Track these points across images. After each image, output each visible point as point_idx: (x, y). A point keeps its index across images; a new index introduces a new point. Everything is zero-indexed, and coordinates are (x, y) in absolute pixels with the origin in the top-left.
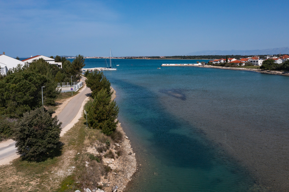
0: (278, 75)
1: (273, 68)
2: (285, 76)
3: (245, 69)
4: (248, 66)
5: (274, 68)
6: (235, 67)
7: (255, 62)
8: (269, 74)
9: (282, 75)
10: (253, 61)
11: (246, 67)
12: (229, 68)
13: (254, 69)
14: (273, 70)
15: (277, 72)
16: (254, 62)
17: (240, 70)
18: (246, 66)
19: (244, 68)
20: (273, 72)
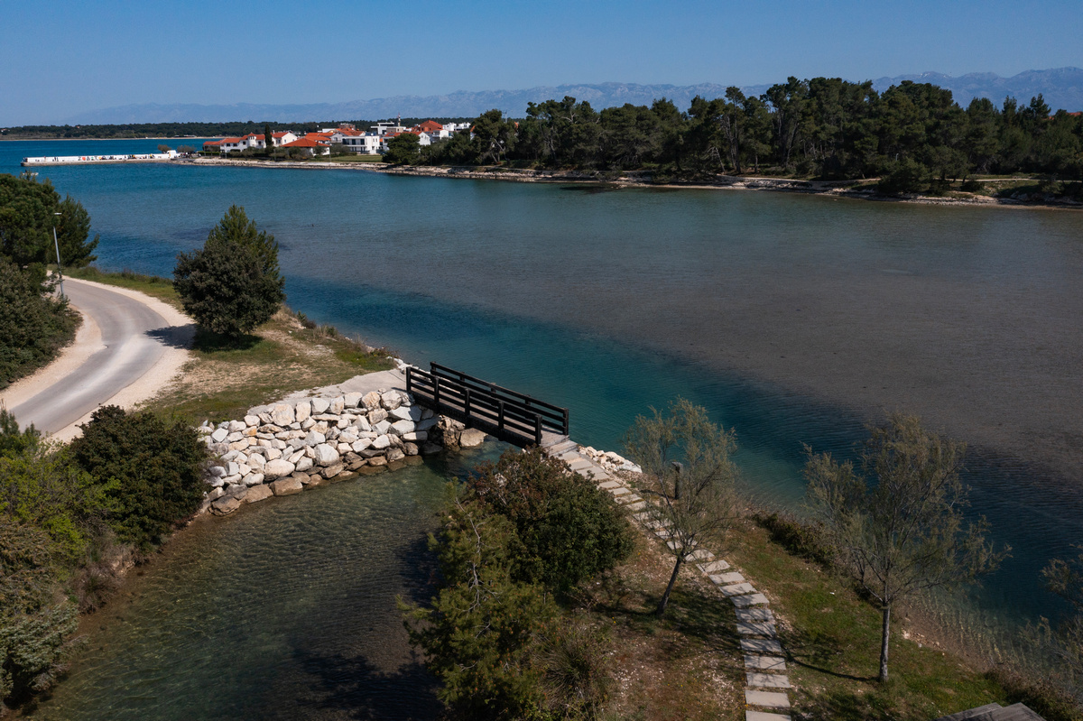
0: (439, 176)
1: (419, 158)
2: (458, 178)
3: (338, 164)
4: (340, 155)
5: (424, 158)
6: (305, 160)
7: (357, 142)
8: (413, 176)
9: (451, 178)
10: (351, 142)
11: (336, 158)
12: (286, 164)
13: (364, 165)
14: (421, 164)
15: (434, 170)
16: (354, 142)
17: (323, 169)
18: (336, 156)
19: (332, 161)
20: (422, 169)
